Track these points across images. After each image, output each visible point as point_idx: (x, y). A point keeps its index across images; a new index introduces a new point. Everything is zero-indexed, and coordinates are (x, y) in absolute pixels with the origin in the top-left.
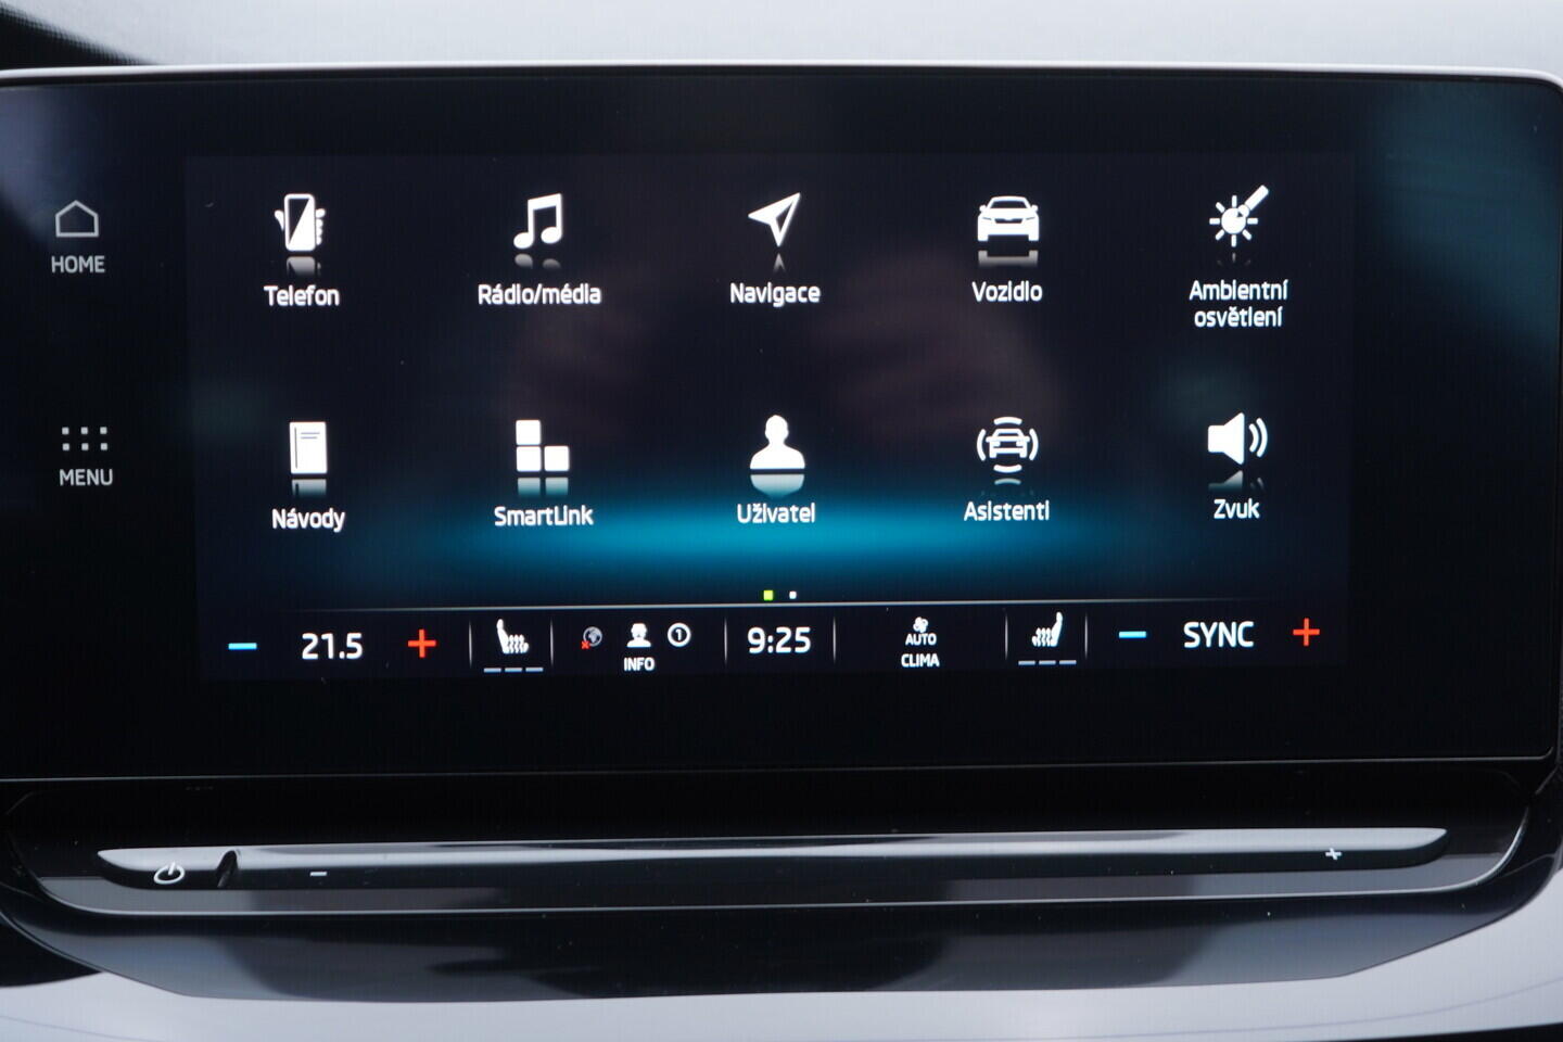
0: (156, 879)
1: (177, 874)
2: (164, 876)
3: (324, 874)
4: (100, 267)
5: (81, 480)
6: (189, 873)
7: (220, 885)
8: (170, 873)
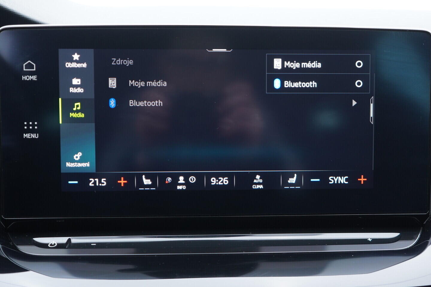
0: (49, 246)
1: (55, 244)
3: (95, 244)
4: (36, 79)
5: (30, 137)
6: (58, 244)
7: (67, 247)
8: (53, 244)
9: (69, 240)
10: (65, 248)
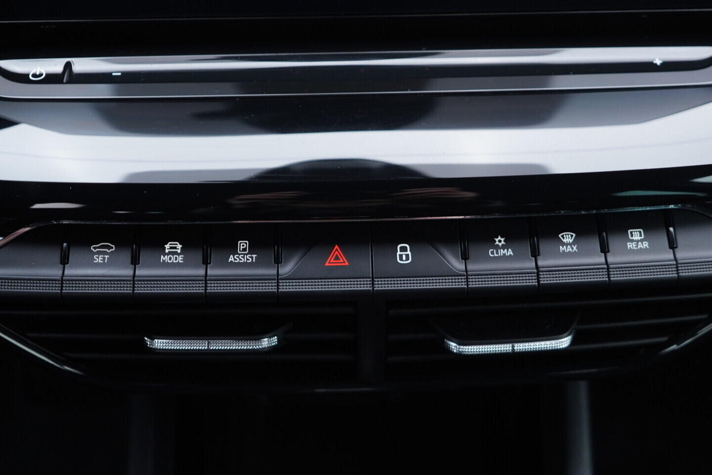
0: (31, 77)
1: (41, 75)
2: (34, 75)
3: (120, 74)
6: (47, 75)
7: (64, 81)
8: (38, 74)
9: (68, 66)
10: (61, 82)
